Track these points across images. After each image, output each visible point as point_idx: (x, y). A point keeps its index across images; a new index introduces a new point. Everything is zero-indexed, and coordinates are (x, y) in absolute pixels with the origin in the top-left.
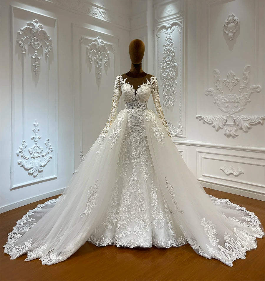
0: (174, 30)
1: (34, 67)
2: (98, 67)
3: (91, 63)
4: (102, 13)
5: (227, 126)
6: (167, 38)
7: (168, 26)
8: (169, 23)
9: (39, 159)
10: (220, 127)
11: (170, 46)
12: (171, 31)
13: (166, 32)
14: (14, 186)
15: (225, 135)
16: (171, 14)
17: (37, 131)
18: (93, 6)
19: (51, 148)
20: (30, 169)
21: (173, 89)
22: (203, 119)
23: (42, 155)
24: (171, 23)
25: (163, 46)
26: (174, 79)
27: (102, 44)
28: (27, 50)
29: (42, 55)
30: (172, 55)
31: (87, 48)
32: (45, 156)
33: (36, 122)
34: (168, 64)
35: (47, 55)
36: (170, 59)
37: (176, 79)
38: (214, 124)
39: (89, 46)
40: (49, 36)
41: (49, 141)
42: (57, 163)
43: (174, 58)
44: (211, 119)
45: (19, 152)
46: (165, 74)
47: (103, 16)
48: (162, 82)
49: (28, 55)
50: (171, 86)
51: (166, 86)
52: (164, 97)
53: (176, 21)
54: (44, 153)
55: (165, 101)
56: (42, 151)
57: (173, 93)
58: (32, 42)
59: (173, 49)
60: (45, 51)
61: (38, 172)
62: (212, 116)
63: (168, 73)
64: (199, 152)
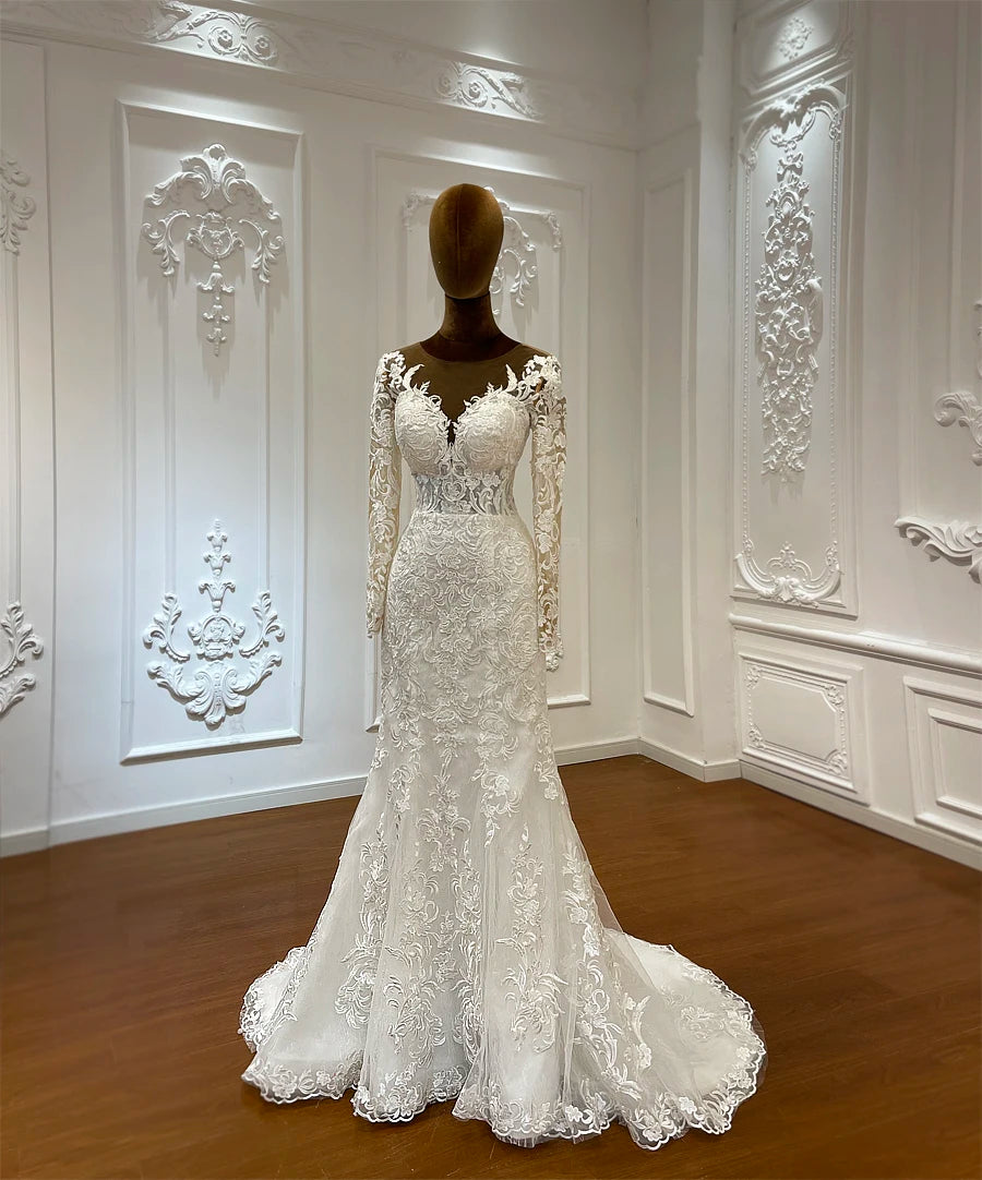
0: (811, 123)
1: (210, 324)
4: (501, 87)
6: (784, 166)
7: (788, 108)
8: (793, 95)
9: (229, 665)
11: (794, 204)
12: (800, 131)
13: (780, 140)
14: (135, 753)
16: (801, 53)
17: (217, 562)
18: (460, 64)
19: (277, 628)
20: (193, 698)
21: (801, 397)
22: (928, 538)
23: (241, 652)
24: (800, 96)
25: (768, 205)
26: (808, 349)
28: (183, 263)
29: (243, 282)
30: (800, 240)
32: (258, 651)
33: (218, 528)
34: (784, 285)
35: (262, 278)
36: (793, 261)
37: (814, 346)
38: (974, 563)
40: (269, 202)
41: (268, 601)
42: (299, 685)
43: (808, 257)
44: (963, 541)
45: (152, 634)
46: (772, 330)
47: (511, 99)
48: (761, 367)
49: (187, 280)
50: (794, 383)
51: (775, 382)
52: (769, 434)
53: (821, 86)
54: (246, 646)
55: (773, 451)
56: (240, 636)
57: (802, 413)
58: (200, 232)
59: (807, 214)
60: (254, 262)
61: (223, 712)
62: (967, 525)
63: (784, 326)
64: (918, 691)
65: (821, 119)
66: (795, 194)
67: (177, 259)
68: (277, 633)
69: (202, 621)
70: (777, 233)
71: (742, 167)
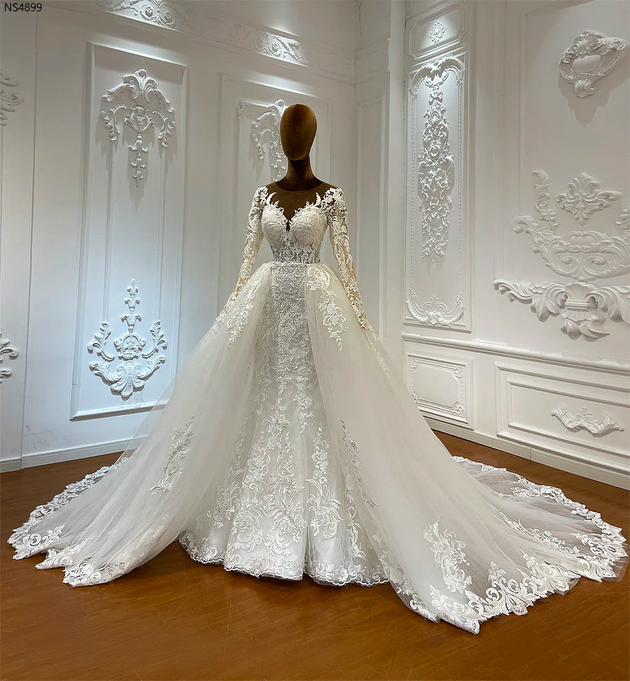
1: (134, 169)
2: (276, 166)
3: (262, 158)
4: (288, 47)
5: (569, 309)
6: (433, 97)
7: (435, 68)
8: (436, 61)
9: (136, 363)
10: (548, 310)
11: (438, 117)
12: (441, 80)
13: (431, 84)
14: (79, 413)
15: (564, 330)
16: (441, 40)
17: (133, 304)
18: (268, 33)
19: (164, 341)
20: (115, 382)
21: (443, 217)
22: (509, 290)
23: (143, 355)
24: (440, 62)
25: (425, 117)
26: (447, 192)
28: (121, 134)
29: (153, 146)
30: (442, 136)
31: (253, 126)
32: (152, 355)
33: (133, 284)
34: (434, 159)
35: (163, 144)
36: (438, 146)
37: (450, 190)
38: (533, 302)
39: (259, 121)
40: (168, 102)
41: (159, 326)
43: (447, 145)
44: (527, 291)
45: (93, 345)
46: (428, 182)
47: (293, 53)
48: (421, 201)
49: (123, 144)
50: (439, 210)
51: (429, 209)
52: (426, 236)
53: (452, 58)
54: (146, 352)
55: (427, 245)
56: (143, 346)
57: (443, 225)
58: (132, 117)
59: (445, 123)
60: (159, 135)
61: (131, 390)
62: (529, 283)
63: (434, 180)
64: (502, 369)
65: (451, 75)
66: (440, 113)
67: (119, 132)
69: (123, 337)
71: (410, 97)
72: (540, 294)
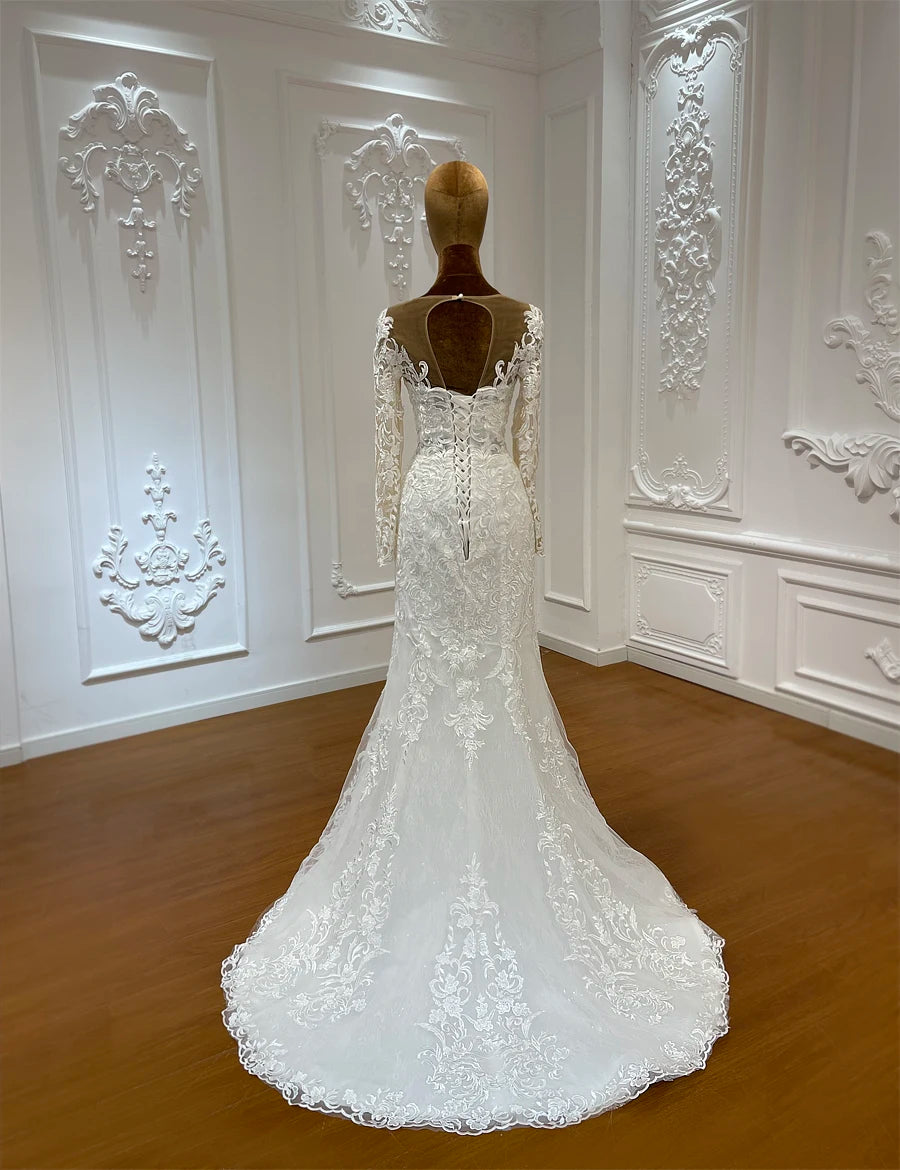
0: (711, 55)
1: (134, 260)
2: (393, 239)
3: (365, 226)
4: (406, 9)
6: (685, 95)
7: (690, 38)
8: (694, 25)
9: (176, 589)
10: (874, 484)
11: (695, 134)
12: (700, 62)
13: (682, 69)
14: (97, 672)
15: (895, 517)
17: (159, 493)
19: (219, 553)
20: (146, 621)
21: (699, 320)
22: (810, 448)
23: (187, 576)
24: (700, 26)
25: (669, 133)
26: (707, 275)
27: (411, 146)
28: (102, 199)
29: (164, 216)
30: (700, 170)
31: (348, 168)
32: (202, 575)
33: (156, 462)
34: (684, 214)
35: (182, 211)
36: (693, 190)
37: (712, 273)
38: (851, 470)
39: (356, 157)
40: (184, 132)
41: (209, 528)
42: (243, 604)
43: (709, 186)
44: (842, 451)
45: (102, 565)
46: (672, 256)
47: (415, 21)
48: (660, 291)
49: (108, 216)
50: (692, 307)
51: (674, 306)
52: (666, 354)
53: (723, 17)
54: (192, 570)
55: (670, 370)
56: (185, 563)
57: (700, 336)
58: (117, 165)
59: (707, 145)
60: (173, 196)
61: (174, 632)
62: (846, 437)
63: (683, 253)
64: (789, 581)
65: (720, 50)
66: (696, 124)
67: (97, 194)
68: (219, 557)
69: (148, 550)
70: (678, 162)
71: (642, 95)
72: (863, 456)
